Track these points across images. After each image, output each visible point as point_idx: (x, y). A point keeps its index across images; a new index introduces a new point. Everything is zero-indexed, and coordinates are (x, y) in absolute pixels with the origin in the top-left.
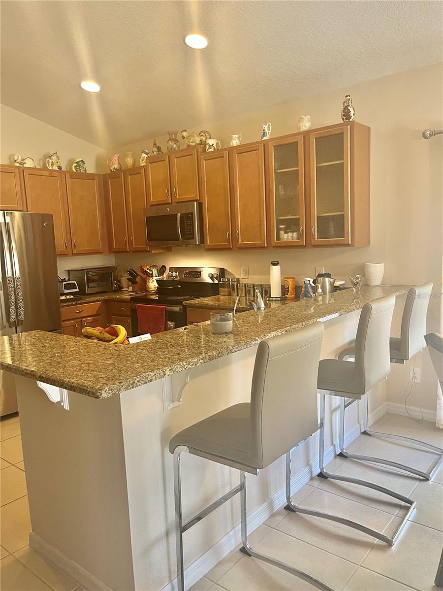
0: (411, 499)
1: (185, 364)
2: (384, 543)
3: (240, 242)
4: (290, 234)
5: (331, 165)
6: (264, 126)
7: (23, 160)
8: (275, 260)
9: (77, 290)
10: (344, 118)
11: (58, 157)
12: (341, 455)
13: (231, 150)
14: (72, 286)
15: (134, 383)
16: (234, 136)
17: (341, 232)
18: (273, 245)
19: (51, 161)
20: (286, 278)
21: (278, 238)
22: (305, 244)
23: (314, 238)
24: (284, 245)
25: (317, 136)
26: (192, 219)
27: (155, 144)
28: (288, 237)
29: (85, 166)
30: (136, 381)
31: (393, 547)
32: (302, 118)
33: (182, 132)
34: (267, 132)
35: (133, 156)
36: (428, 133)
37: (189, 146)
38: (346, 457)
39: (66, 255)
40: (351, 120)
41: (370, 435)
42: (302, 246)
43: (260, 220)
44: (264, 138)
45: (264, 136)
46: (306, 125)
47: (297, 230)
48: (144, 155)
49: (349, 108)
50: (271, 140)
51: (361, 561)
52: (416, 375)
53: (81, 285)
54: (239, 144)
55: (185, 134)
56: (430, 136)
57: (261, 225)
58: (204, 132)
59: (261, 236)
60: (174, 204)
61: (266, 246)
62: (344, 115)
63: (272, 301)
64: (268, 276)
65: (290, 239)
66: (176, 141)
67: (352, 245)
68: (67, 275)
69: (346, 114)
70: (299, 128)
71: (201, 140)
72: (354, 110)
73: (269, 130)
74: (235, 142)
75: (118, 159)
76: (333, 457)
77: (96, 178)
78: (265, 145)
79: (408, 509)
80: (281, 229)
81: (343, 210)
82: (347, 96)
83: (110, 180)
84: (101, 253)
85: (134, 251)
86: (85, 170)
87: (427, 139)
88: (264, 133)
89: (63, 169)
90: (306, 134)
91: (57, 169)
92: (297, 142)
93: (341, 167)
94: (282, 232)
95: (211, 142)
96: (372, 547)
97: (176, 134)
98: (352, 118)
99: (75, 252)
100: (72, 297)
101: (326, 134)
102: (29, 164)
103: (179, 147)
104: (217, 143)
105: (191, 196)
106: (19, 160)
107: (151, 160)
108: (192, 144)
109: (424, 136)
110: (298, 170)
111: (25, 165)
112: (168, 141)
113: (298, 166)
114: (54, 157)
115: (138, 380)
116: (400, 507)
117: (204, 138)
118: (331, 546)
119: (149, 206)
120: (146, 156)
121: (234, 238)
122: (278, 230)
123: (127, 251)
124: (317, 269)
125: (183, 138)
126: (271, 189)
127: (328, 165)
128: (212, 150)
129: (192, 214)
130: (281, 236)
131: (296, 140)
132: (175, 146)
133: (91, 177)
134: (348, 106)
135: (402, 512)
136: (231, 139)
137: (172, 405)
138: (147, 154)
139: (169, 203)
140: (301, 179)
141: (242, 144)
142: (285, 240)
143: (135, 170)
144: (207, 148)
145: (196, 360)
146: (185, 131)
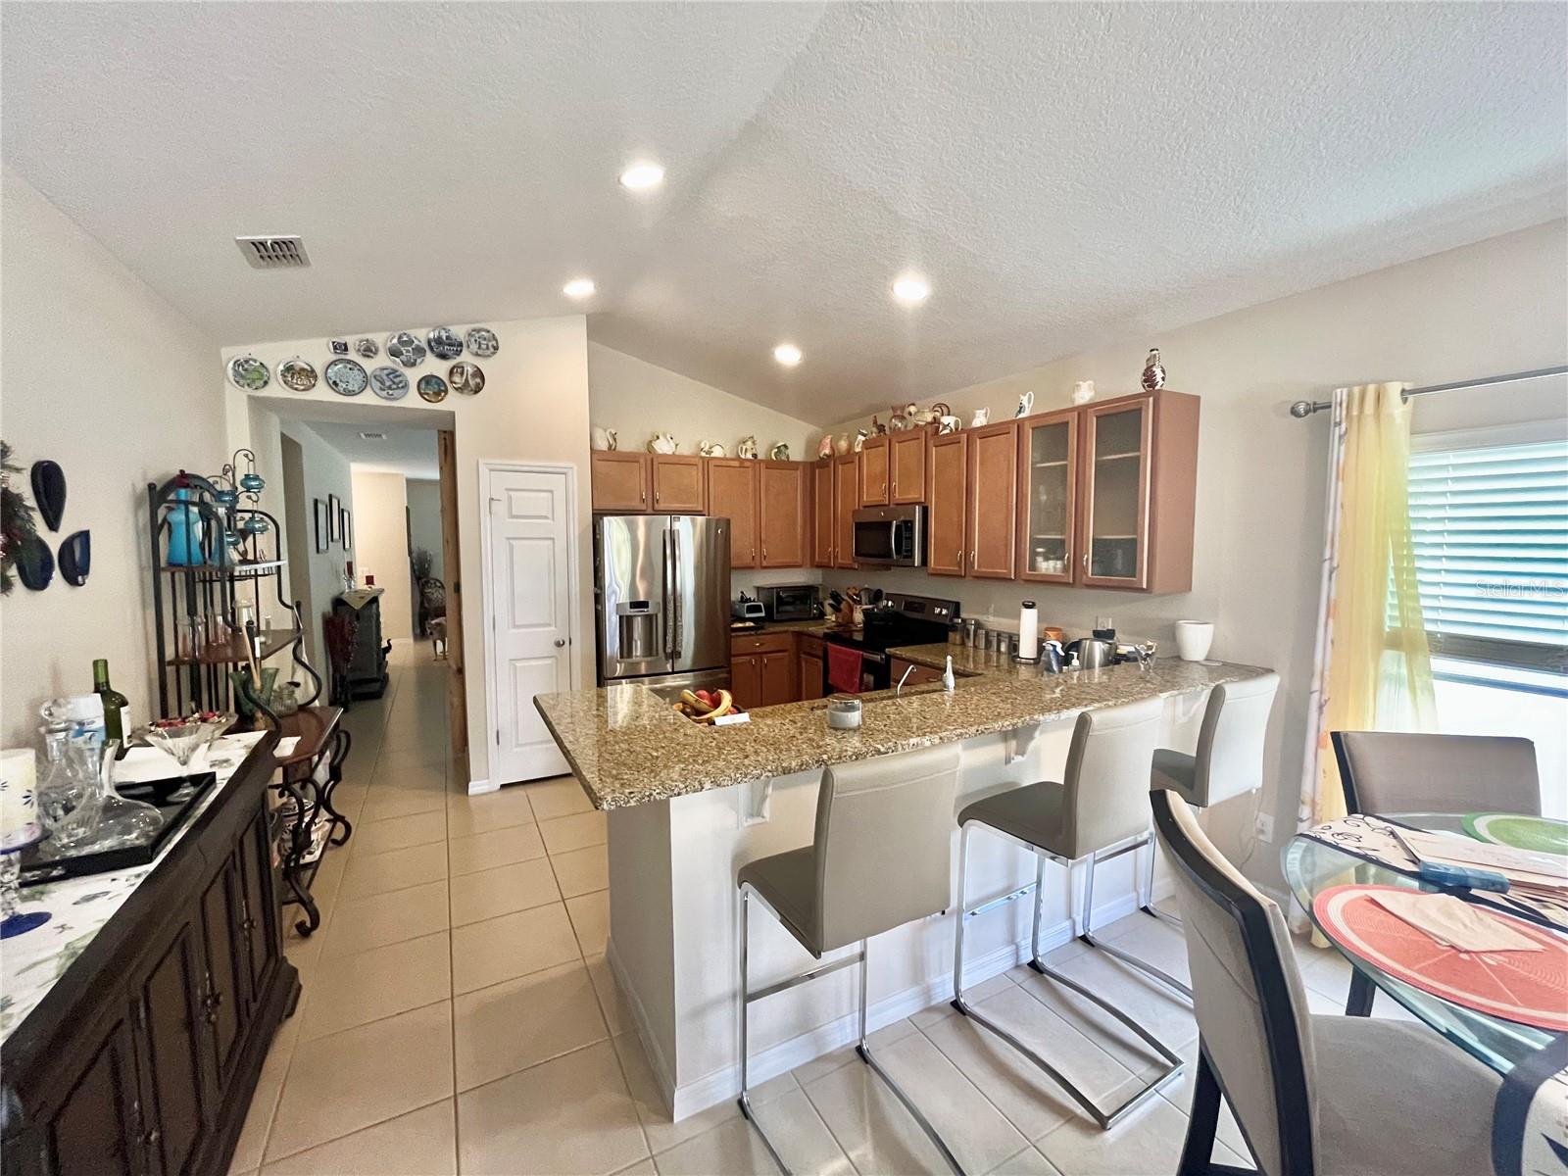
0: (1179, 1056)
1: (738, 776)
2: (1092, 1120)
3: (976, 568)
4: (1051, 563)
5: (1120, 458)
6: (1022, 397)
7: (711, 448)
8: (1029, 599)
9: (763, 614)
10: (1146, 385)
11: (754, 443)
12: (1084, 939)
13: (972, 433)
14: (757, 609)
15: (651, 794)
16: (978, 411)
17: (1132, 568)
18: (1024, 577)
19: (744, 447)
20: (1047, 629)
21: (1033, 566)
22: (1071, 581)
23: (1087, 574)
24: (1038, 579)
25: (1098, 414)
26: (911, 529)
27: (875, 422)
28: (1048, 567)
29: (789, 452)
30: (654, 793)
31: (1108, 1135)
32: (1078, 386)
33: (909, 406)
34: (1026, 405)
35: (848, 437)
36: (1302, 408)
37: (917, 426)
38: (1092, 945)
39: (752, 568)
40: (1157, 388)
41: (1154, 916)
42: (1067, 584)
43: (1006, 537)
44: (1021, 416)
45: (1020, 412)
46: (1084, 395)
47: (1061, 558)
48: (861, 438)
49: (1154, 369)
50: (1030, 418)
51: (1038, 1137)
52: (1264, 828)
53: (769, 608)
54: (984, 423)
55: (912, 409)
56: (1307, 412)
57: (1007, 546)
58: (940, 405)
59: (1006, 561)
60: (891, 506)
61: (1013, 577)
62: (1145, 381)
63: (1021, 663)
64: (1016, 622)
65: (1051, 571)
66: (902, 418)
67: (1148, 590)
68: (756, 593)
69: (1149, 379)
70: (1073, 401)
71: (934, 418)
72: (1163, 371)
73: (1029, 403)
74: (980, 420)
75: (831, 441)
76: (1069, 940)
77: (801, 468)
78: (1020, 425)
79: (1166, 1071)
80: (1038, 554)
81: (1135, 532)
82: (1152, 350)
83: (817, 471)
84: (800, 566)
85: (840, 568)
86: (788, 457)
87: (1301, 416)
88: (1021, 408)
89: (759, 457)
90: (1082, 411)
91: (751, 457)
92: (1067, 423)
93: (1135, 464)
94: (1040, 559)
95: (945, 420)
96: (1069, 1117)
97: (903, 409)
98: (1160, 384)
99: (765, 564)
100: (752, 624)
101: (1114, 411)
102: (717, 452)
103: (906, 427)
104: (956, 423)
105: (912, 496)
106: (706, 449)
107: (867, 445)
108: (920, 423)
109: (1294, 412)
110: (1066, 465)
111: (713, 455)
112: (891, 420)
113: (1065, 459)
114: (749, 443)
115: (658, 791)
116: (1154, 1062)
117: (938, 414)
118: (1001, 1092)
119: (861, 508)
120: (863, 438)
121: (969, 564)
122: (1034, 555)
123: (830, 567)
124: (1100, 620)
125: (910, 414)
126: (1025, 491)
127: (1114, 459)
128: (947, 431)
129: (912, 522)
130: (1038, 565)
131: (1066, 420)
132: (900, 425)
133: (793, 466)
134: (1152, 366)
135: (1155, 1074)
136: (974, 416)
137: (750, 822)
138: (865, 435)
139: (885, 505)
140: (1072, 479)
141: (991, 423)
142: (1043, 571)
143: (849, 458)
144: (941, 428)
145: (759, 772)
146: (913, 404)
